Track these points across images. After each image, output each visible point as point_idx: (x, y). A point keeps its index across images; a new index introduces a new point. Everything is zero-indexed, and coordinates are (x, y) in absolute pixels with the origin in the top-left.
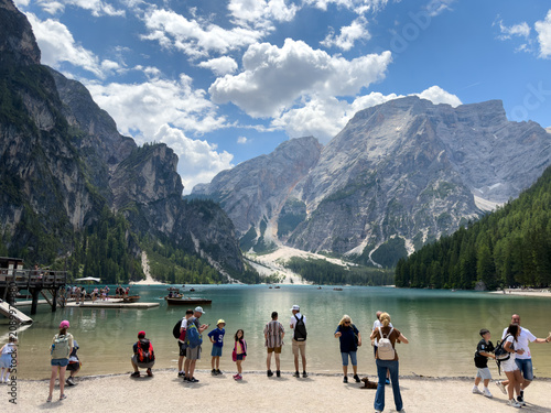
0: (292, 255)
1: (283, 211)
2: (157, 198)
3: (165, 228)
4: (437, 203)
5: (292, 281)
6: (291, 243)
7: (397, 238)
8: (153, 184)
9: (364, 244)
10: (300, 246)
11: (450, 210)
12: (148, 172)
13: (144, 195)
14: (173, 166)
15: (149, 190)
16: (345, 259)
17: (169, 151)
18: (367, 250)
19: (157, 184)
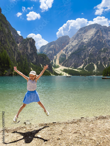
0: (64, 68)
1: (60, 57)
2: (31, 53)
3: (34, 61)
4: (103, 54)
5: (66, 75)
6: (63, 65)
7: (92, 63)
8: (30, 49)
9: (83, 65)
10: (65, 66)
11: (106, 56)
12: (28, 46)
13: (28, 52)
14: (34, 44)
15: (29, 50)
16: (78, 69)
17: (33, 40)
18: (83, 67)
19: (31, 49)
